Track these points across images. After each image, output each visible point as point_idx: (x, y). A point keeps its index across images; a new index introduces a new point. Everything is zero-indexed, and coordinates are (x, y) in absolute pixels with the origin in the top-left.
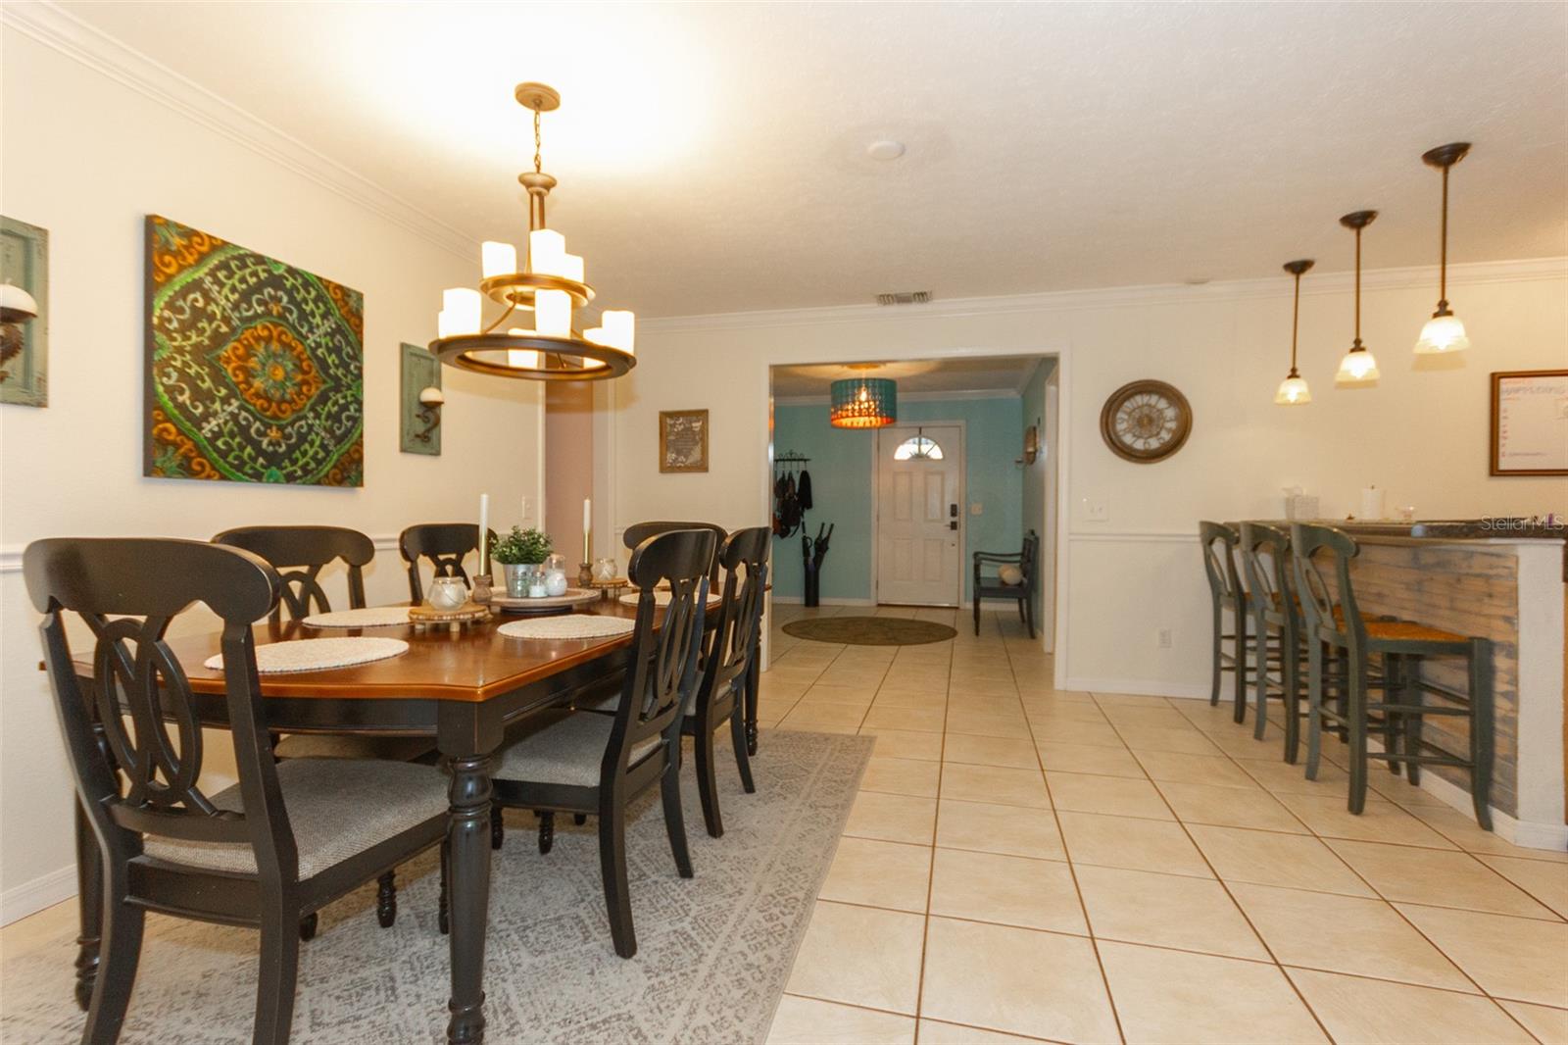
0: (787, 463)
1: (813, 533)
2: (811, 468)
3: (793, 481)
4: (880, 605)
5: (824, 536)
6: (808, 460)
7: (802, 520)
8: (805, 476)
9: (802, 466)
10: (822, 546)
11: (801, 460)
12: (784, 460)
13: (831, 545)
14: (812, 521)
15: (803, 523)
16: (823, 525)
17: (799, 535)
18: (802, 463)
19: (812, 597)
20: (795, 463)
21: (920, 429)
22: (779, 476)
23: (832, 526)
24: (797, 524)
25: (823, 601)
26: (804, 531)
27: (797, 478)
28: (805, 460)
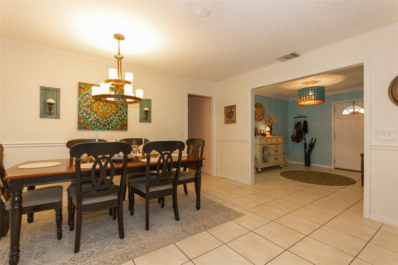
0: (299, 118)
1: (308, 142)
2: (307, 120)
3: (301, 124)
4: (336, 168)
5: (313, 142)
6: (307, 117)
7: (304, 137)
8: (305, 123)
9: (304, 119)
10: (312, 146)
11: (304, 117)
12: (298, 117)
13: (316, 145)
14: (308, 138)
15: (305, 138)
16: (312, 138)
17: (303, 142)
18: (304, 118)
19: (308, 162)
20: (302, 118)
21: (354, 102)
22: (296, 123)
23: (316, 139)
24: (302, 138)
25: (312, 164)
26: (305, 140)
27: (302, 123)
28: (305, 117)
